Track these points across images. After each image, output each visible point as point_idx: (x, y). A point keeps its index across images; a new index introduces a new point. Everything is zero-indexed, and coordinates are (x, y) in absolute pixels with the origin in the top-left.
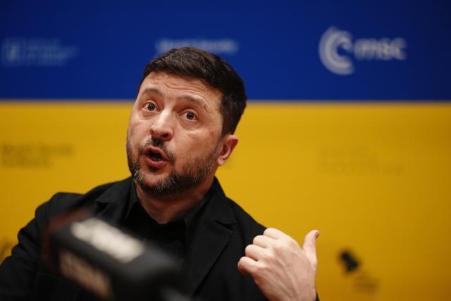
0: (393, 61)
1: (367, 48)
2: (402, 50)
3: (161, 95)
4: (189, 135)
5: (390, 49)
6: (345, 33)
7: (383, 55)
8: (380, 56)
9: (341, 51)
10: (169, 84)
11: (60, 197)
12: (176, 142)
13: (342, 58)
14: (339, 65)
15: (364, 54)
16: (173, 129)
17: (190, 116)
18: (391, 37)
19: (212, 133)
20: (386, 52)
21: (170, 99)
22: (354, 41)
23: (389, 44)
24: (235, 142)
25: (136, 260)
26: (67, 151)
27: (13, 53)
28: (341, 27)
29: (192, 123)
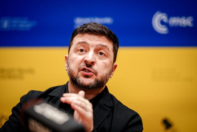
0: (187, 27)
1: (175, 21)
2: (192, 22)
3: (88, 44)
4: (103, 63)
5: (186, 22)
6: (164, 14)
7: (183, 24)
8: (181, 25)
9: (162, 23)
10: (91, 39)
11: (32, 92)
12: (97, 65)
13: (163, 26)
14: (162, 30)
15: (173, 24)
16: (95, 59)
17: (101, 54)
18: (186, 16)
19: (111, 61)
20: (184, 23)
21: (93, 46)
22: (169, 18)
23: (186, 19)
24: (116, 66)
25: (66, 123)
26: (31, 71)
27: (6, 24)
28: (162, 11)
29: (103, 57)
